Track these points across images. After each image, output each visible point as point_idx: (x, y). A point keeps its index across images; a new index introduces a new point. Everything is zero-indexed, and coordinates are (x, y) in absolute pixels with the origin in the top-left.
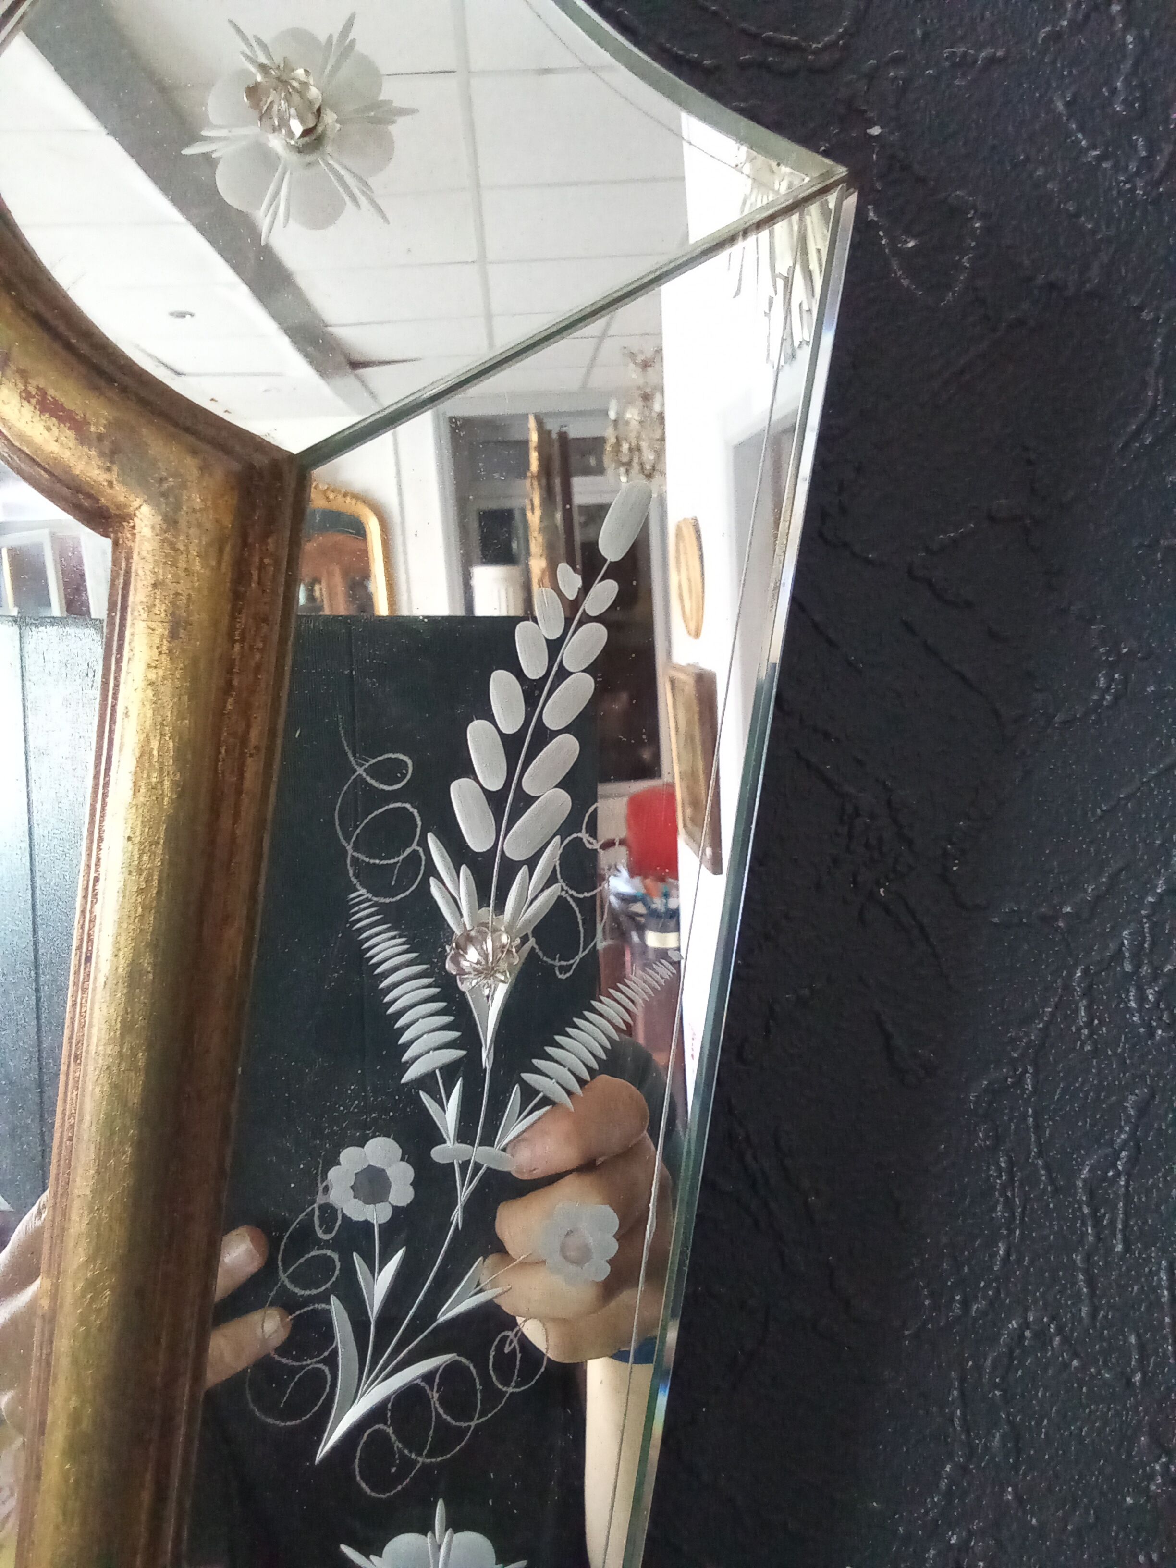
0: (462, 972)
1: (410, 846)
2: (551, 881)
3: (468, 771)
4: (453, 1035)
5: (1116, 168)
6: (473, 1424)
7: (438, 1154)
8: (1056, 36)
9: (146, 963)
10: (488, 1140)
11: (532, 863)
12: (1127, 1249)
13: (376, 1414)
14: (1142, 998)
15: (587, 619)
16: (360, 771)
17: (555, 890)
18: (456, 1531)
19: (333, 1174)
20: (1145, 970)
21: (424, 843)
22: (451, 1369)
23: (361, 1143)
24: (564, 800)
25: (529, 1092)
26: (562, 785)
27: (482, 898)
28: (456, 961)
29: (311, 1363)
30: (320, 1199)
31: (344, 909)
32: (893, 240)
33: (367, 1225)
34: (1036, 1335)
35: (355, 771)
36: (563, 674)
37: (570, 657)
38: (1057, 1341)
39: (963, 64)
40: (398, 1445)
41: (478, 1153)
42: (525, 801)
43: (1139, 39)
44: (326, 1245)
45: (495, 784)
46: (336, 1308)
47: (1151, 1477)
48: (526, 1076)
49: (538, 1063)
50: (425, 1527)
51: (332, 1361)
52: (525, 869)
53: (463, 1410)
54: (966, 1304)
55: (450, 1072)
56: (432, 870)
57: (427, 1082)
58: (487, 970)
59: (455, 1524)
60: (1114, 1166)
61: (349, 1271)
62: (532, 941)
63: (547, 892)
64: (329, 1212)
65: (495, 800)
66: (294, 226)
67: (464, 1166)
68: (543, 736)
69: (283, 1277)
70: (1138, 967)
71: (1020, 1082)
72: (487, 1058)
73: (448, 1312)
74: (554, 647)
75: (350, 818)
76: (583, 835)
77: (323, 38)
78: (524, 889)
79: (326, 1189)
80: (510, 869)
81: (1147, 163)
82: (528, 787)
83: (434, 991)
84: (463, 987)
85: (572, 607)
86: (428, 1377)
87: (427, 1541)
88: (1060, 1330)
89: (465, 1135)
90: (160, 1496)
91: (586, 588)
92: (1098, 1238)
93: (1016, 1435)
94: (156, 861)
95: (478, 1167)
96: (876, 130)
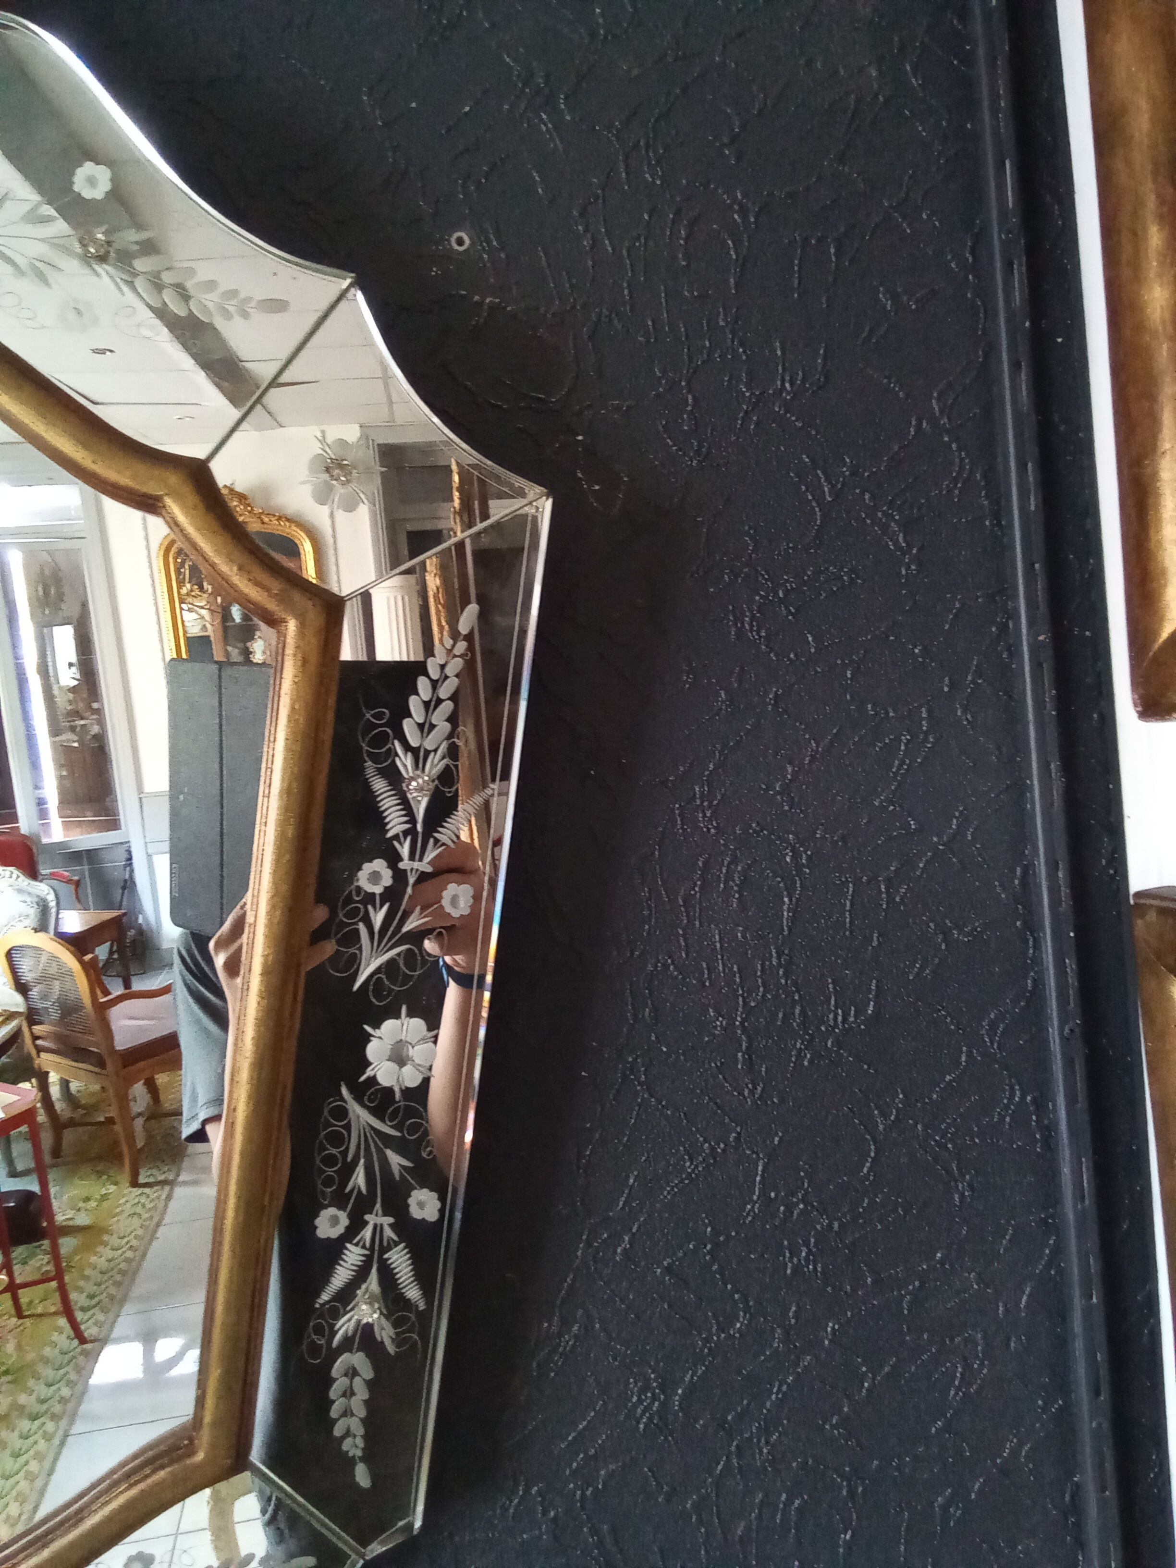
0: (410, 790)
1: (386, 744)
2: (443, 758)
3: (410, 715)
4: (406, 819)
5: (685, 455)
6: (417, 973)
7: (401, 865)
8: (658, 395)
9: (295, 785)
10: (421, 860)
11: (436, 751)
12: (701, 925)
13: (378, 970)
14: (704, 815)
15: (455, 656)
16: (368, 716)
17: (445, 761)
18: (411, 1017)
19: (360, 874)
20: (706, 804)
21: (393, 744)
22: (409, 950)
23: (371, 861)
24: (448, 726)
25: (437, 841)
26: (448, 720)
27: (416, 766)
28: (407, 786)
29: (352, 950)
30: (356, 884)
31: (363, 769)
32: (589, 487)
33: (374, 894)
34: (663, 965)
35: (364, 715)
36: (446, 677)
37: (448, 671)
38: (672, 967)
39: (618, 408)
40: (386, 982)
41: (416, 865)
42: (432, 727)
43: (694, 398)
44: (358, 902)
45: (421, 720)
46: (361, 926)
47: (715, 1027)
48: (436, 835)
49: (440, 829)
50: (397, 1016)
51: (360, 949)
52: (432, 754)
53: (412, 968)
54: (632, 953)
55: (406, 833)
56: (397, 755)
57: (396, 837)
58: (420, 789)
59: (410, 1015)
60: (694, 890)
61: (367, 912)
62: (437, 782)
63: (442, 762)
64: (359, 889)
65: (421, 726)
66: (340, 511)
67: (412, 870)
68: (439, 701)
69: (341, 915)
70: (702, 803)
71: (653, 854)
72: (419, 827)
73: (405, 929)
74: (443, 667)
75: (365, 733)
76: (455, 740)
77: (350, 442)
78: (433, 761)
79: (358, 880)
80: (427, 753)
81: (698, 452)
82: (434, 722)
83: (398, 801)
84: (409, 796)
85: (450, 651)
86: (399, 955)
87: (398, 1022)
88: (673, 963)
89: (412, 857)
90: (295, 999)
91: (453, 646)
92: (688, 922)
93: (655, 1009)
94: (297, 747)
95: (417, 870)
96: (580, 438)
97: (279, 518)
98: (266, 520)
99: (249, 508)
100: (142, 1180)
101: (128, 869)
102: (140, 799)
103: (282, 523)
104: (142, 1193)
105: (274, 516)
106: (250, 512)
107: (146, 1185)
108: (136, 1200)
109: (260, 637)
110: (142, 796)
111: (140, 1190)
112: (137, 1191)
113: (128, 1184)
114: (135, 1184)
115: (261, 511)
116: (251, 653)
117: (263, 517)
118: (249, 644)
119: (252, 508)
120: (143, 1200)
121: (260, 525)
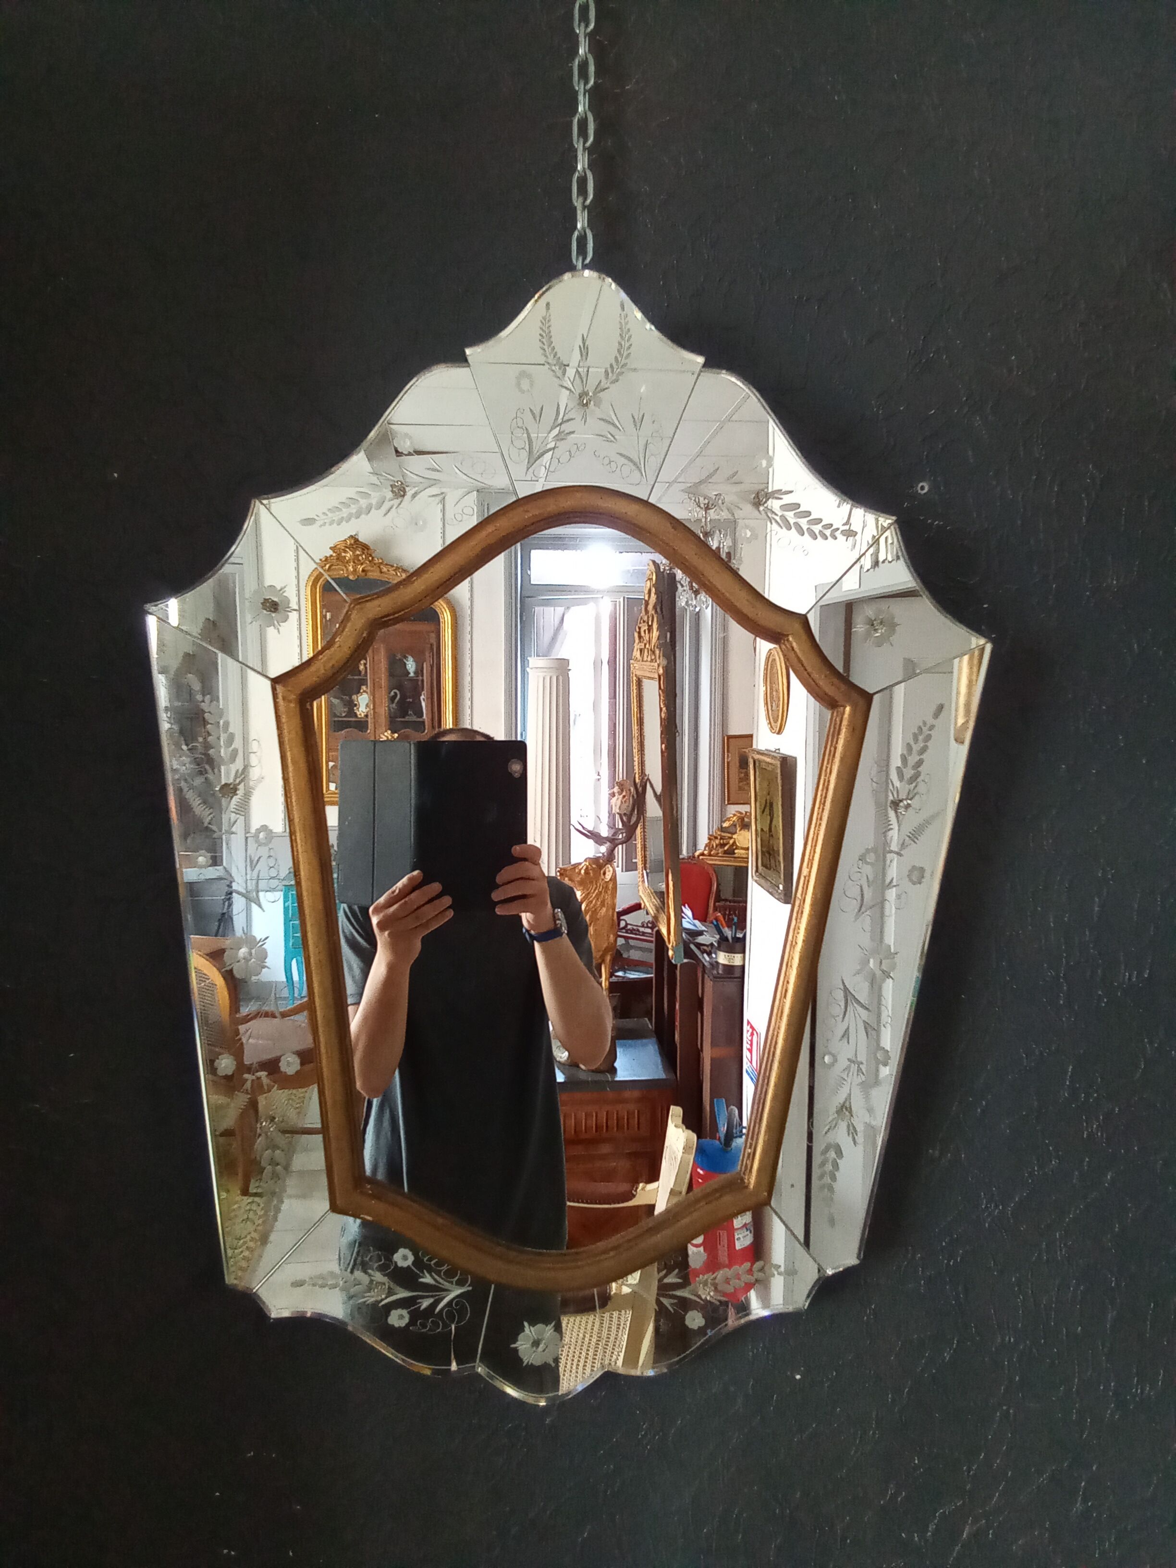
96: (985, 606)
97: (397, 568)
98: (385, 570)
99: (370, 558)
100: (252, 1190)
101: (227, 903)
102: (247, 838)
103: (399, 574)
104: (253, 1202)
105: (392, 566)
106: (370, 561)
107: (256, 1195)
108: (248, 1208)
109: (364, 691)
110: (248, 835)
111: (250, 1199)
112: (247, 1199)
113: (239, 1192)
114: (245, 1192)
115: (380, 561)
116: (356, 705)
117: (382, 567)
118: (354, 697)
119: (373, 558)
120: (254, 1207)
121: (379, 574)
